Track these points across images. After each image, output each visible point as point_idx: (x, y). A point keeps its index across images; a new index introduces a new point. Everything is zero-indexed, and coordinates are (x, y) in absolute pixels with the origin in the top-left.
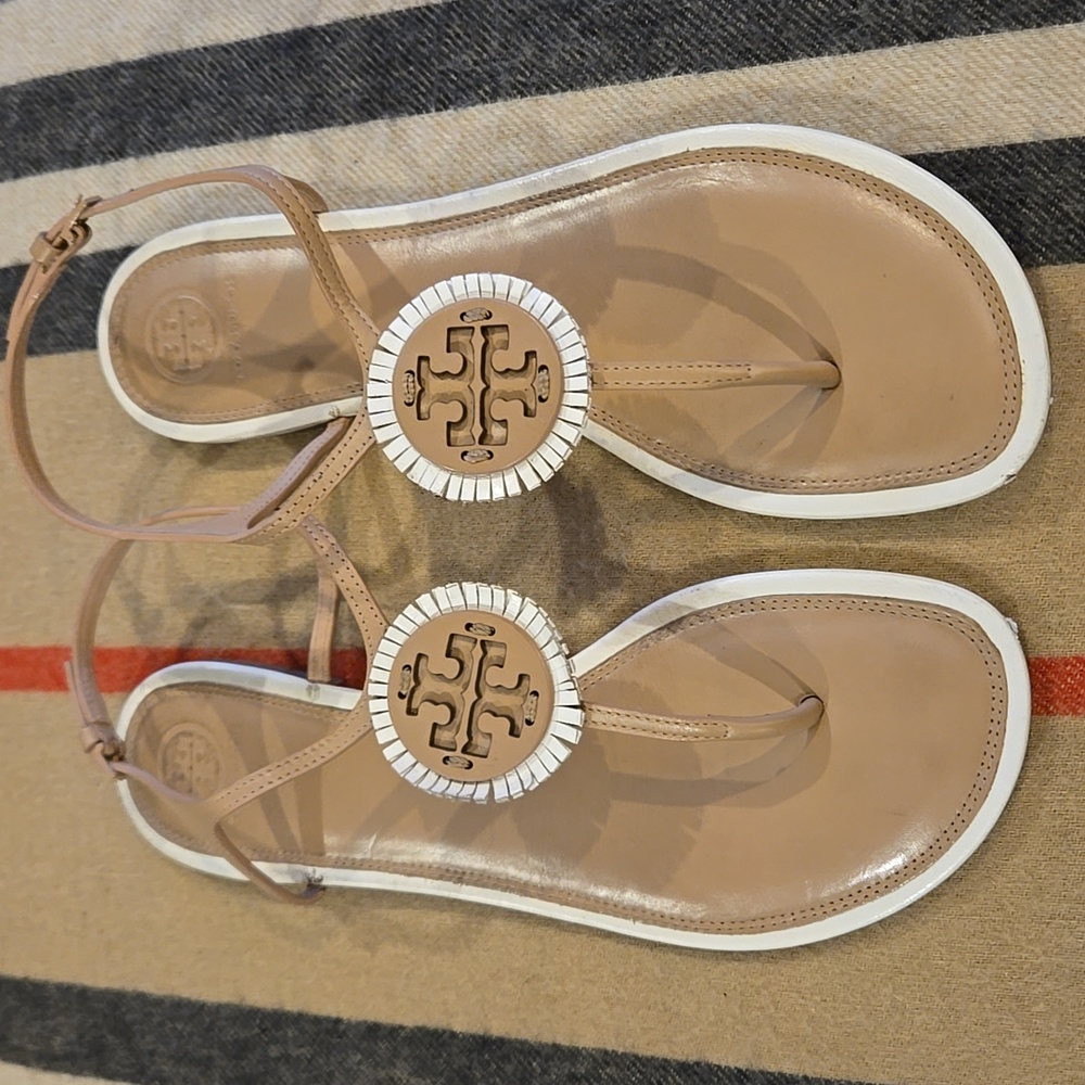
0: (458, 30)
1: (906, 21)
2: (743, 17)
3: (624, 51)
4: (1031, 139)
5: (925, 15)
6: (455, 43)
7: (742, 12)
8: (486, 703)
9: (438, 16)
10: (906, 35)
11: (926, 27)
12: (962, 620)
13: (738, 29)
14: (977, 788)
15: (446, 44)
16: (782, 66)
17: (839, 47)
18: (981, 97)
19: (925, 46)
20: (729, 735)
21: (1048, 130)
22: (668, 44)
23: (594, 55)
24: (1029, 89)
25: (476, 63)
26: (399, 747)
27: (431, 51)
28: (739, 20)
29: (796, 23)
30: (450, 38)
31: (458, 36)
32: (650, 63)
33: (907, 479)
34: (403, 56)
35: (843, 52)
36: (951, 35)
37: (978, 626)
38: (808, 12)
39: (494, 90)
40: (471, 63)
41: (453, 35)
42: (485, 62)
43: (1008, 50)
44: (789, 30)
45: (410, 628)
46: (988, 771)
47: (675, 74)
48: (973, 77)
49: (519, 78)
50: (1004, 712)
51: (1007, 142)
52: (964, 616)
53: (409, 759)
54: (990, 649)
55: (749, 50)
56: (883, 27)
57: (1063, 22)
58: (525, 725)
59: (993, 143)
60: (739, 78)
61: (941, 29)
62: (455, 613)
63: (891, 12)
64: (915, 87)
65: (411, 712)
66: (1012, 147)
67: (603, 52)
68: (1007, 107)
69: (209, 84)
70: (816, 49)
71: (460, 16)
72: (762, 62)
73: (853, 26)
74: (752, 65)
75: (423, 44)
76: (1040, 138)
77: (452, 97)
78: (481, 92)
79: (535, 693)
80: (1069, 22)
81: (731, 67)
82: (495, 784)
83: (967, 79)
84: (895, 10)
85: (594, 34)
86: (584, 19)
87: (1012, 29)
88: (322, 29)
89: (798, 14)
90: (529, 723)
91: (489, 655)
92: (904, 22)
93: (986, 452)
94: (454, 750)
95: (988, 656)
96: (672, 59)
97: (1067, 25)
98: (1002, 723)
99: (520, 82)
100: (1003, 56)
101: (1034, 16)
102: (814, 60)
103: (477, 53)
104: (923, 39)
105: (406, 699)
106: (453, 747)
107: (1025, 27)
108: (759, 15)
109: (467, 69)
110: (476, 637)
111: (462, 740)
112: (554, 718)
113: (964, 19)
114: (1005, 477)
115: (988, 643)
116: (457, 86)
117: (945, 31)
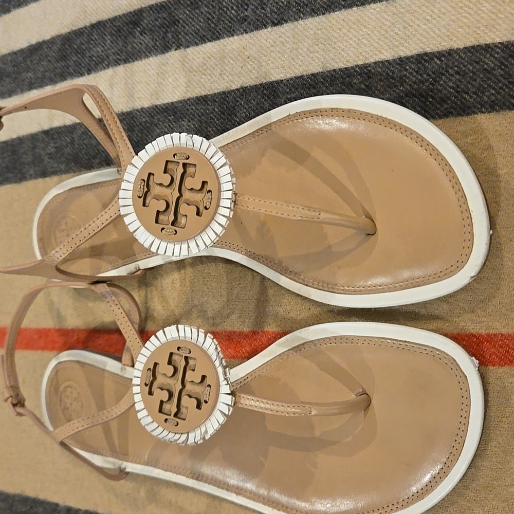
0: (96, 37)
1: (268, 17)
2: (202, 20)
3: (157, 40)
4: (321, 71)
5: (276, 13)
6: (95, 43)
7: (201, 18)
8: (188, 390)
9: (88, 31)
10: (268, 23)
11: (276, 19)
12: (446, 357)
13: (200, 26)
14: (452, 454)
15: (92, 44)
16: (218, 42)
17: (240, 31)
18: (301, 51)
19: (275, 28)
20: (312, 414)
21: (329, 65)
22: (172, 36)
23: (145, 43)
24: (320, 45)
25: (102, 52)
26: (145, 412)
27: (86, 48)
28: (200, 22)
29: (223, 21)
30: (93, 41)
31: (96, 39)
32: (166, 45)
33: (417, 282)
34: (76, 51)
35: (242, 34)
36: (287, 22)
37: (455, 361)
38: (227, 15)
39: (109, 63)
40: (100, 51)
41: (94, 39)
42: (106, 50)
43: (311, 27)
44: (220, 24)
45: (153, 348)
46: (458, 445)
47: (176, 50)
48: (296, 41)
49: (118, 57)
50: (468, 412)
51: (310, 72)
52: (447, 355)
53: (150, 419)
54: (461, 375)
55: (204, 36)
56: (258, 20)
57: (334, 11)
58: (204, 402)
59: (305, 73)
60: (201, 50)
61: (282, 19)
62: (174, 341)
63: (261, 12)
64: (272, 48)
65: (150, 393)
66: (312, 75)
67: (149, 42)
68: (311, 55)
69: (10, 69)
70: (231, 33)
71: (97, 31)
72: (210, 41)
73: (245, 20)
74: (206, 43)
75: (83, 44)
76: (324, 70)
77: (93, 67)
78: (104, 64)
79: (209, 386)
80: (337, 11)
81: (197, 44)
82: (190, 435)
83: (294, 43)
84: (263, 11)
85: (145, 33)
86: (142, 27)
87: (313, 16)
88: (48, 41)
89: (224, 17)
90: (206, 402)
91: (190, 364)
92: (267, 17)
93: (458, 264)
94: (170, 415)
95: (460, 379)
96: (174, 43)
97: (336, 13)
98: (467, 418)
99: (118, 59)
100: (309, 30)
101: (322, 9)
102: (231, 39)
103: (103, 47)
104: (275, 24)
105: (148, 386)
106: (169, 413)
107: (318, 15)
108: (208, 18)
109: (99, 54)
110: (182, 354)
111: (174, 410)
112: (219, 400)
113: (291, 13)
114: (469, 278)
115: (460, 371)
116: (96, 63)
117: (284, 20)
